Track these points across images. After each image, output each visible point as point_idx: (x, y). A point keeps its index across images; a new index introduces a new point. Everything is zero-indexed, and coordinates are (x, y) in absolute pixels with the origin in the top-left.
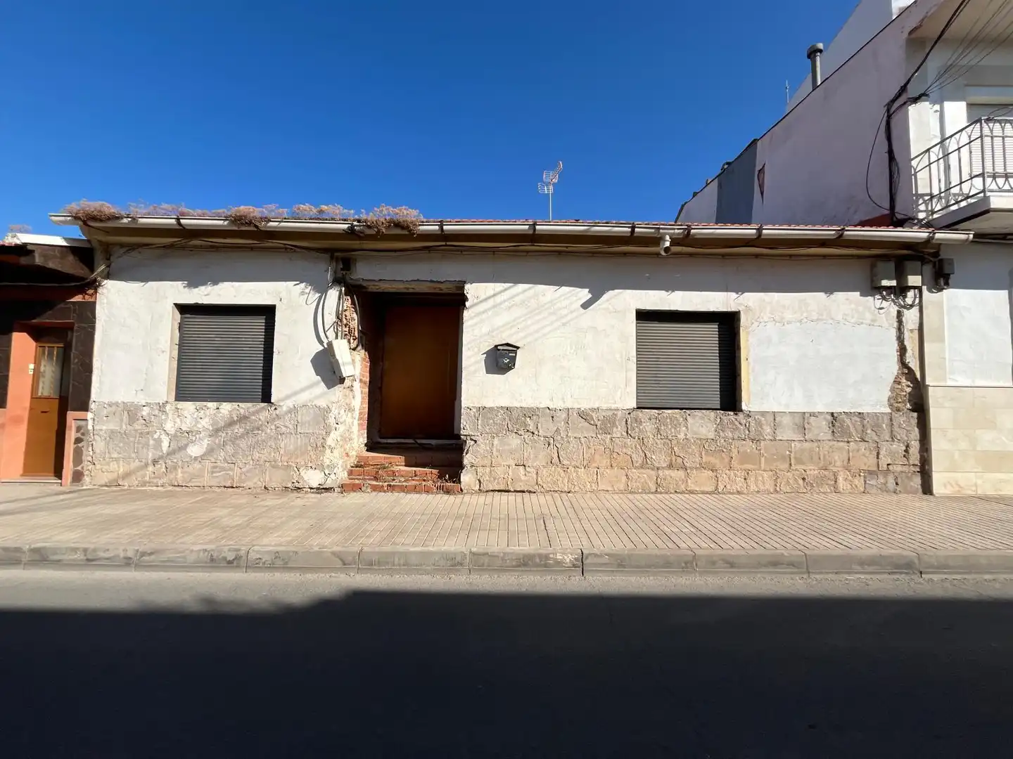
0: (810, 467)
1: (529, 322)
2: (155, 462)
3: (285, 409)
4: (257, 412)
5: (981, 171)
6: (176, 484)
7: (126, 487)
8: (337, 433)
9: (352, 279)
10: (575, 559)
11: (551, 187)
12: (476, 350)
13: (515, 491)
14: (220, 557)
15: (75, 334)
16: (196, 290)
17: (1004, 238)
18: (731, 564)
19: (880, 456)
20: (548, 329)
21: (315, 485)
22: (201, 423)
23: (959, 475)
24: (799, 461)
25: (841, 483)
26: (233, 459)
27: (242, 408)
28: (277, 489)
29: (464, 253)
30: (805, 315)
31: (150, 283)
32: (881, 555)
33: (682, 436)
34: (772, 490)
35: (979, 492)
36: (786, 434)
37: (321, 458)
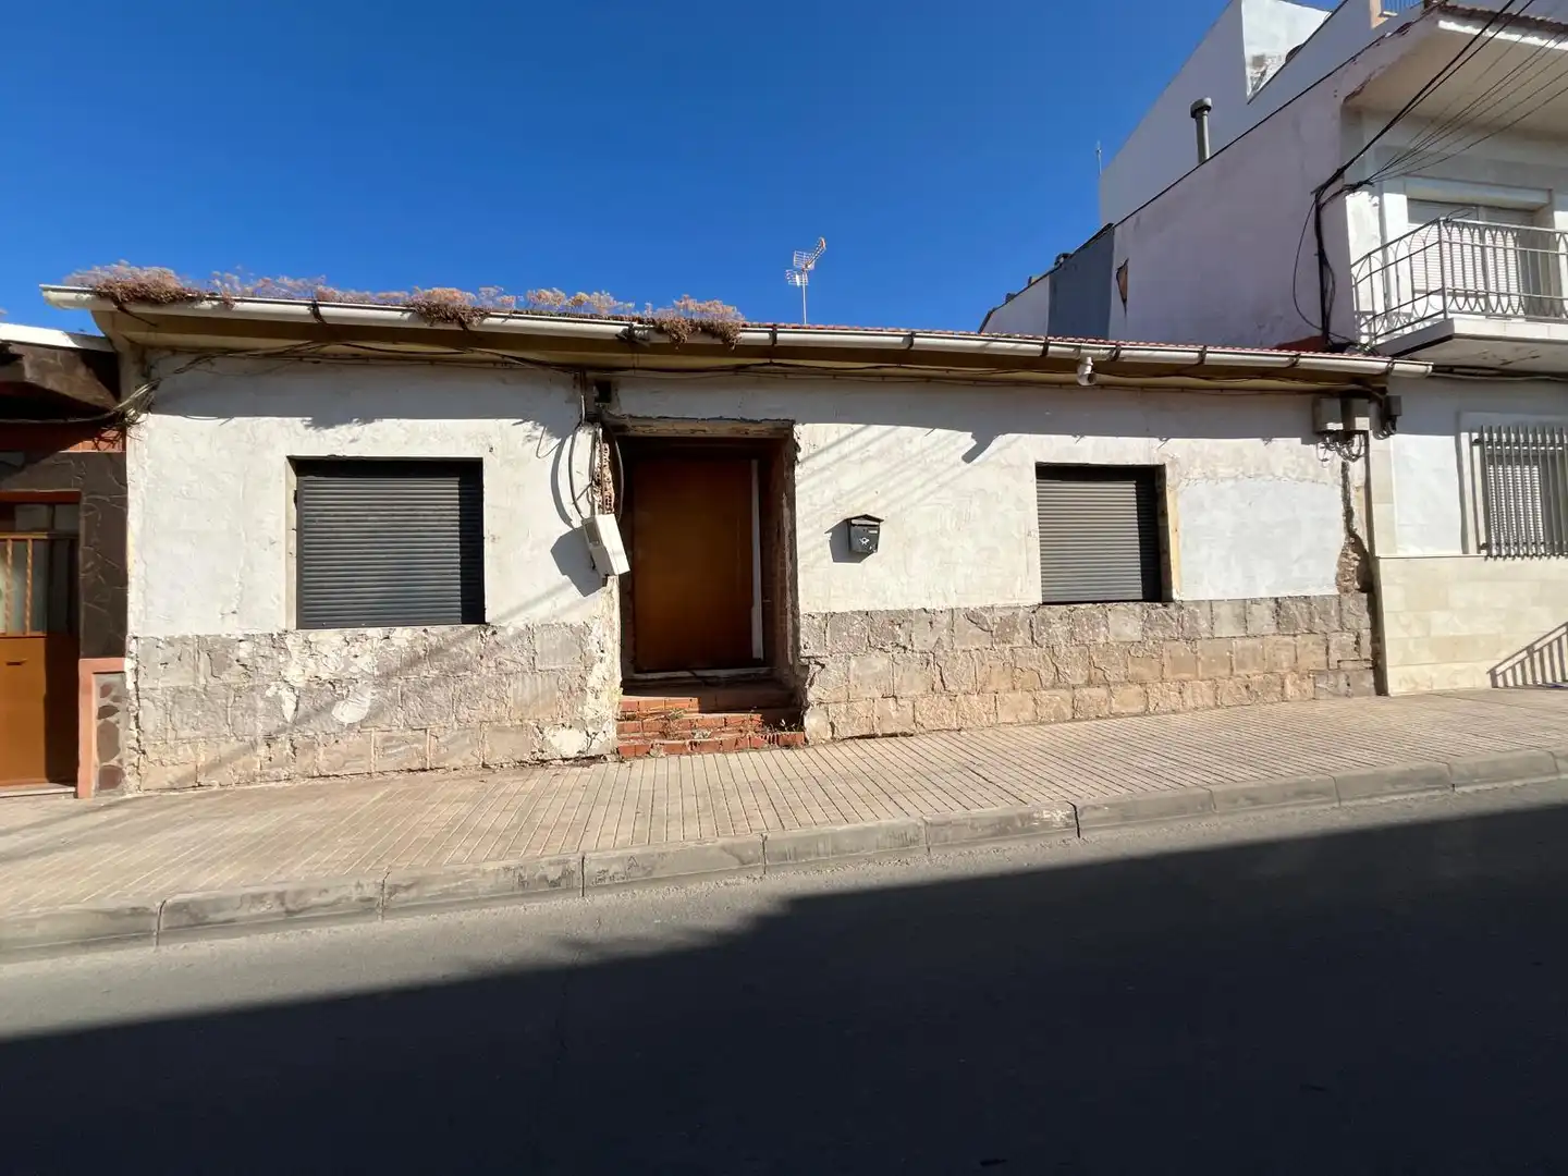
0: (1255, 671)
1: (891, 484)
2: (270, 739)
3: (510, 631)
4: (461, 639)
5: (1440, 286)
6: (316, 773)
7: (215, 788)
8: (603, 666)
9: (611, 415)
10: (1068, 816)
11: (805, 278)
12: (817, 526)
13: (884, 736)
14: (536, 877)
15: (82, 514)
16: (330, 432)
17: (1451, 371)
18: (1254, 800)
19: (1331, 651)
20: (919, 494)
21: (573, 754)
22: (352, 664)
23: (1413, 669)
24: (1242, 665)
25: (1290, 690)
26: (425, 723)
27: (433, 635)
28: (505, 766)
29: (789, 376)
30: (1241, 469)
31: (236, 421)
32: (1411, 770)
33: (1101, 640)
34: (1212, 704)
35: (1435, 688)
36: (1226, 629)
37: (580, 709)
